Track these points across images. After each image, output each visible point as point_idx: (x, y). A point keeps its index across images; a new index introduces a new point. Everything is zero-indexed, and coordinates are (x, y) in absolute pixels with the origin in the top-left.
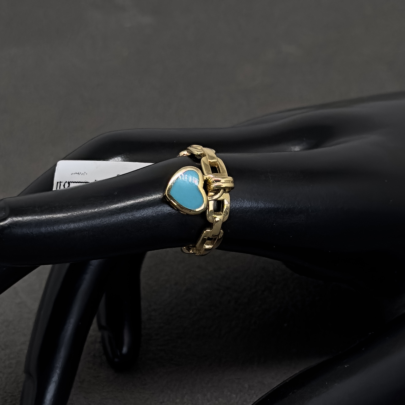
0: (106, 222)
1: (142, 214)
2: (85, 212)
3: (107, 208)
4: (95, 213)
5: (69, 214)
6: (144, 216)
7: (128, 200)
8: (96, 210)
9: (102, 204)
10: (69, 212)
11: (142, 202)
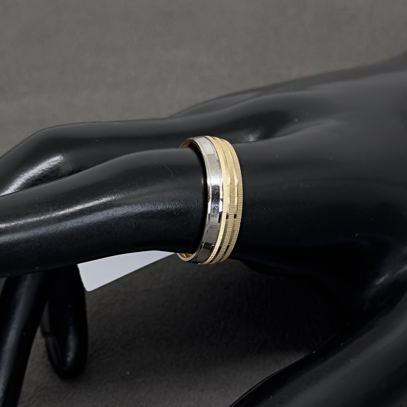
0: (53, 230)
1: (93, 220)
2: (29, 220)
3: (54, 215)
4: (40, 221)
5: (13, 224)
6: (95, 221)
7: (76, 206)
8: (42, 218)
9: (47, 211)
10: (12, 222)
11: (92, 206)
